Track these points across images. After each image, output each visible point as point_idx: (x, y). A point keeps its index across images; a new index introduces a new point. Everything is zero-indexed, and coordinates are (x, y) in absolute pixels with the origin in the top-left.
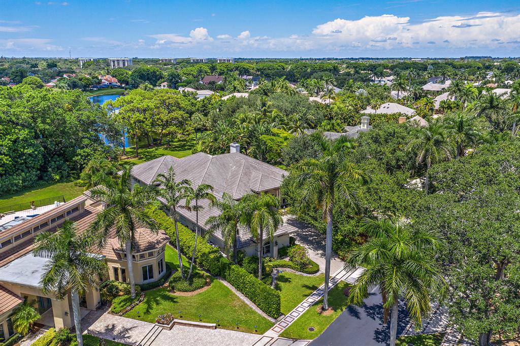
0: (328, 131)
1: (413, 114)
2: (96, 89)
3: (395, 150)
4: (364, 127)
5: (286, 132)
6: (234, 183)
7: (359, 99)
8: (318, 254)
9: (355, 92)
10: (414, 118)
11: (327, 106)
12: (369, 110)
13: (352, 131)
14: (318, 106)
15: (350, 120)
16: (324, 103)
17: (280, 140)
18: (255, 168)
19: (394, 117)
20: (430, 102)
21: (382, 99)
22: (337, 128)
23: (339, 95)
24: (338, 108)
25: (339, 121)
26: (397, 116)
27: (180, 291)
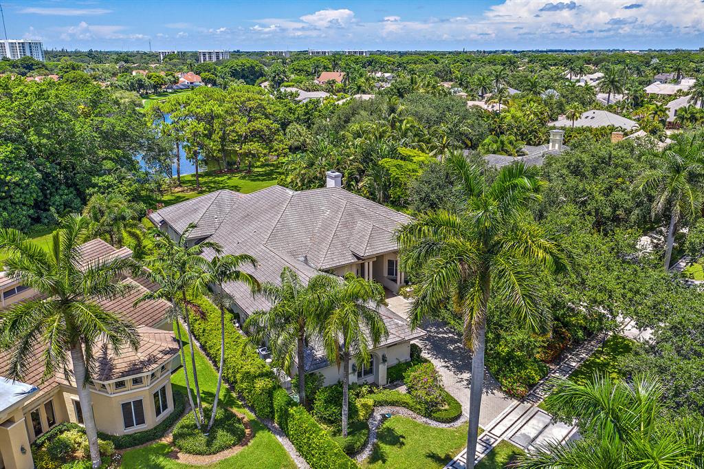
0: (494, 153)
1: (634, 128)
2: (171, 91)
3: (610, 189)
4: (554, 148)
5: (424, 154)
6: (323, 240)
7: (546, 104)
8: (462, 380)
9: (539, 93)
10: (636, 134)
11: (496, 114)
12: (563, 121)
13: (534, 155)
14: (480, 114)
15: (531, 137)
16: (491, 110)
17: (411, 166)
18: (362, 214)
19: (603, 132)
20: (661, 110)
21: (583, 104)
22: (509, 148)
23: (514, 98)
24: (513, 117)
25: (512, 138)
26: (608, 131)
27: (190, 453)
